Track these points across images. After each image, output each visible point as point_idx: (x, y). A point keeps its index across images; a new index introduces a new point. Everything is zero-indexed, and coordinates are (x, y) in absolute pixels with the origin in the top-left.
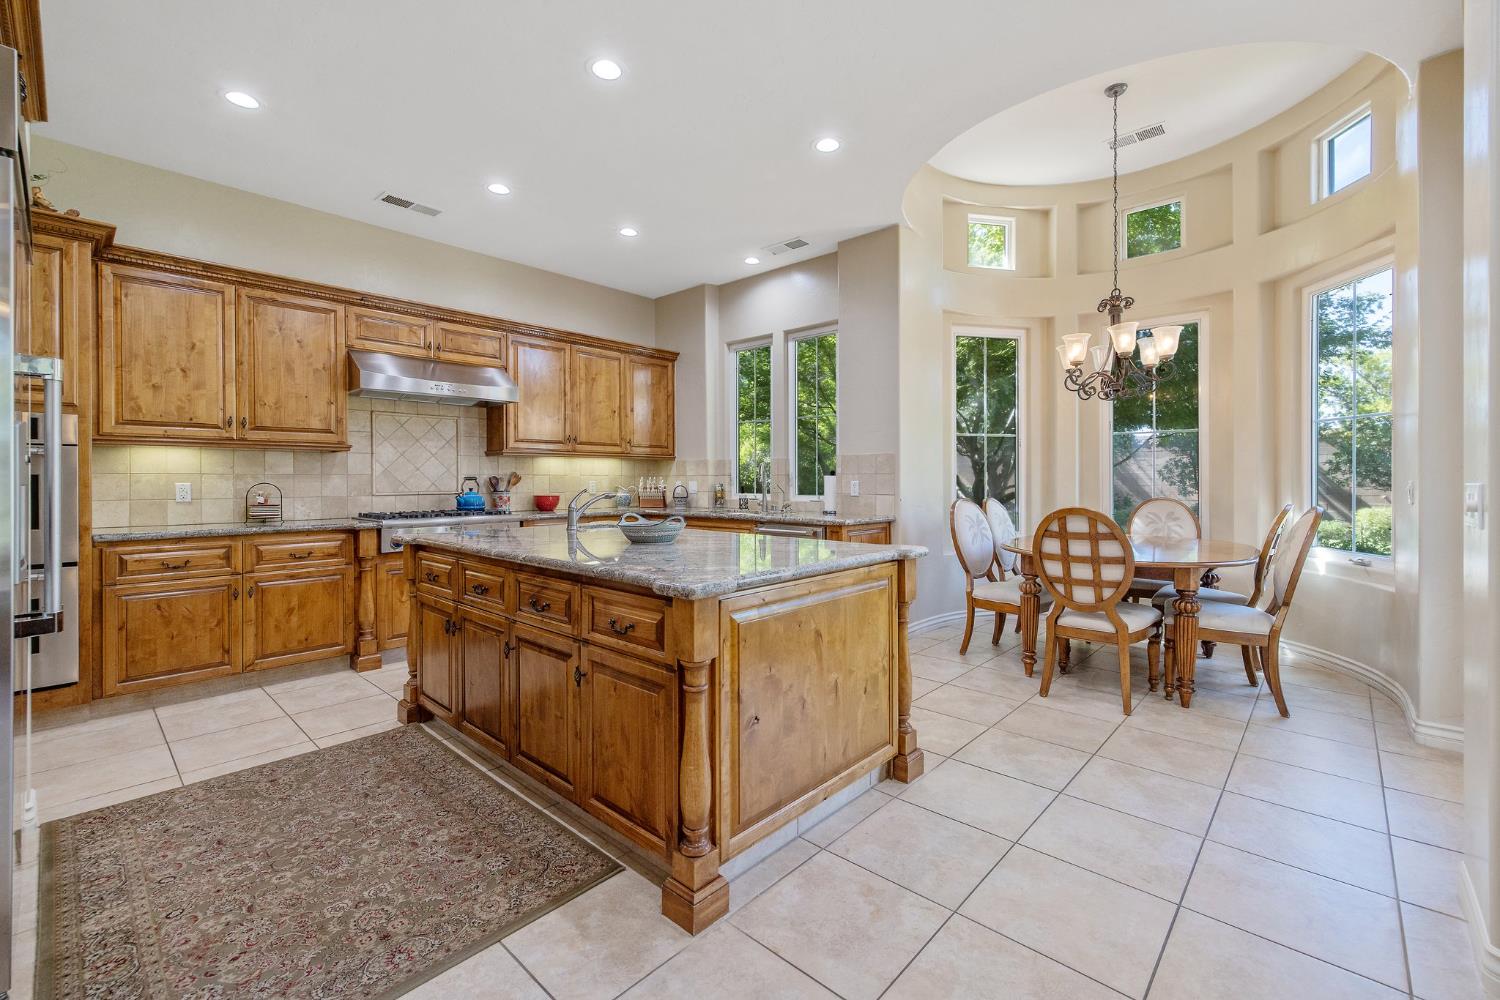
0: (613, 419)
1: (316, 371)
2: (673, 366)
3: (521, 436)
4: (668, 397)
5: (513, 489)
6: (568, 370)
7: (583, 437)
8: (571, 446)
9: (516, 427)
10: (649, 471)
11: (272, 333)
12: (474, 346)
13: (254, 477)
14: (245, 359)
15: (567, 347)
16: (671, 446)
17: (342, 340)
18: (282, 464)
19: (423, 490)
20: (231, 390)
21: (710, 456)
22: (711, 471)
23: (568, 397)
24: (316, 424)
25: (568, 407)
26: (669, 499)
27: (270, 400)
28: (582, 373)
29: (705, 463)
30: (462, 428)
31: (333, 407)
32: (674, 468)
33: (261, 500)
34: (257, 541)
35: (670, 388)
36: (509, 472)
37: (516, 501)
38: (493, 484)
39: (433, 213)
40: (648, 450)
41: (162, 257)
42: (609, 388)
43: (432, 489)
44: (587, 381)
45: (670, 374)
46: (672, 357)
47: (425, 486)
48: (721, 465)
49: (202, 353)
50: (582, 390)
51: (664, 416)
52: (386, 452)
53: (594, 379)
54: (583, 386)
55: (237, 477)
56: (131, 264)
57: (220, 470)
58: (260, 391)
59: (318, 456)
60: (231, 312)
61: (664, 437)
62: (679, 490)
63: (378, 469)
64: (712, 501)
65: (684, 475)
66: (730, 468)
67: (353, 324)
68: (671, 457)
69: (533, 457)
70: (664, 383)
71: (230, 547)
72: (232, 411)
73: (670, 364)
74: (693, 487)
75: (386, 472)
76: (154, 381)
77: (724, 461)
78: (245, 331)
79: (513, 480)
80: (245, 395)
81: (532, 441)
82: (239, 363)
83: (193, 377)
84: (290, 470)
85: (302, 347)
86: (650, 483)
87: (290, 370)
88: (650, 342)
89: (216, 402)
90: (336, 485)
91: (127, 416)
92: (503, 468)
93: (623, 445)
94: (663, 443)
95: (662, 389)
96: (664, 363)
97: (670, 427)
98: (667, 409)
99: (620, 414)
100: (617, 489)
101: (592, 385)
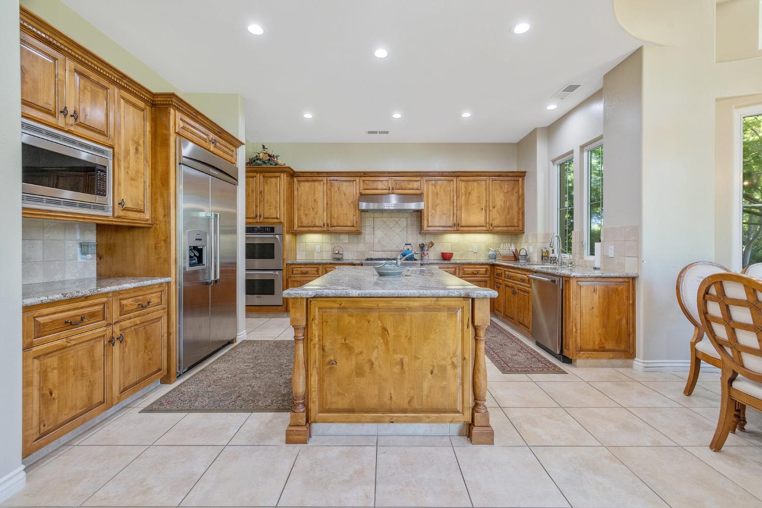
0: (482, 213)
1: (349, 204)
2: (523, 180)
3: (430, 224)
4: (519, 197)
5: (431, 249)
6: (455, 190)
7: (463, 223)
8: (458, 228)
9: (428, 220)
10: (511, 240)
11: (336, 192)
12: (408, 186)
13: (337, 244)
14: (329, 203)
15: (455, 179)
16: (521, 227)
17: (358, 191)
18: (345, 238)
19: (392, 249)
20: (325, 214)
21: (540, 230)
22: (540, 239)
23: (455, 204)
24: (349, 224)
25: (455, 209)
27: (335, 216)
28: (463, 191)
29: (536, 235)
30: (409, 222)
31: (355, 217)
32: (524, 238)
33: (337, 252)
34: (326, 266)
35: (520, 193)
36: (429, 241)
37: (433, 255)
38: (422, 247)
39: (387, 132)
40: (505, 229)
41: (307, 172)
42: (479, 197)
43: (397, 249)
44: (466, 195)
45: (521, 184)
46: (522, 174)
47: (394, 247)
48: (547, 237)
49: (317, 202)
50: (463, 199)
51: (515, 209)
52: (379, 233)
53: (469, 193)
54: (464, 197)
55: (332, 244)
56: (300, 176)
57: (327, 241)
58: (333, 214)
59: (356, 236)
60: (325, 187)
61: (516, 221)
62: (522, 251)
63: (376, 240)
64: (540, 258)
65: (528, 242)
67: (362, 184)
68: (522, 232)
69: (443, 234)
70: (516, 190)
71: (318, 268)
72: (325, 221)
73: (520, 179)
74: (531, 249)
75: (379, 242)
76: (306, 213)
77: (549, 234)
78: (329, 193)
79: (431, 245)
80: (329, 215)
81: (436, 227)
82: (327, 204)
83: (315, 210)
84: (347, 242)
85: (345, 196)
86: (506, 247)
87: (342, 205)
89: (321, 218)
90: (361, 247)
91: (300, 225)
92: (426, 240)
93: (488, 226)
94: (515, 224)
95: (515, 194)
96: (516, 178)
97: (521, 214)
98: (518, 204)
99: (486, 210)
100: (489, 250)
101: (469, 196)
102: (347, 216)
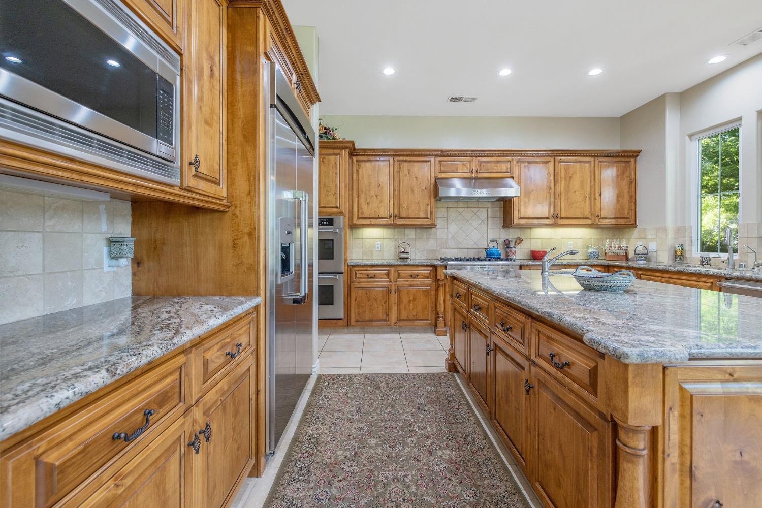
0: (585, 202)
1: (422, 190)
2: (636, 161)
3: (522, 216)
4: (631, 183)
5: (518, 247)
6: (552, 174)
7: (563, 215)
8: (555, 220)
9: (519, 211)
10: (614, 235)
11: (406, 175)
12: (495, 167)
13: (401, 240)
14: (396, 188)
15: (552, 160)
16: (632, 218)
17: (433, 174)
18: (411, 233)
19: (470, 247)
20: (392, 202)
21: (670, 223)
22: (671, 234)
23: (553, 190)
24: (422, 215)
25: (553, 196)
26: (631, 254)
27: (405, 205)
28: (563, 175)
29: (665, 229)
30: (490, 214)
31: (429, 206)
32: (636, 232)
33: (403, 250)
34: (399, 268)
35: (633, 176)
36: (516, 237)
37: (520, 254)
38: (507, 243)
39: (473, 100)
40: (613, 221)
41: (370, 150)
42: (582, 182)
43: (475, 246)
44: (566, 180)
45: (632, 166)
46: (635, 154)
47: (471, 244)
48: (681, 231)
49: (382, 188)
50: (562, 185)
51: (627, 197)
52: (453, 227)
53: (570, 178)
54: (563, 182)
55: (396, 240)
56: (361, 155)
57: (390, 237)
58: (402, 202)
59: (424, 230)
60: (392, 169)
61: (626, 212)
62: (640, 249)
63: (450, 236)
64: (672, 257)
65: (645, 238)
66: (691, 232)
67: (438, 165)
68: (634, 225)
69: (531, 228)
70: (627, 173)
71: (388, 270)
72: (392, 212)
73: (633, 160)
74: (652, 247)
75: (453, 237)
76: (368, 201)
77: (685, 226)
78: (396, 175)
79: (518, 242)
80: (396, 204)
81: (529, 219)
82: (394, 190)
83: (379, 198)
84: (414, 237)
85: (417, 180)
86: (615, 243)
87: (412, 191)
88: (616, 147)
89: (384, 210)
90: (432, 243)
91: (360, 216)
92: (512, 235)
93: (593, 219)
94: (626, 215)
95: (626, 178)
96: (627, 159)
97: (633, 204)
98: (629, 192)
99: (590, 198)
100: (588, 247)
101: (570, 181)
102: (417, 204)
